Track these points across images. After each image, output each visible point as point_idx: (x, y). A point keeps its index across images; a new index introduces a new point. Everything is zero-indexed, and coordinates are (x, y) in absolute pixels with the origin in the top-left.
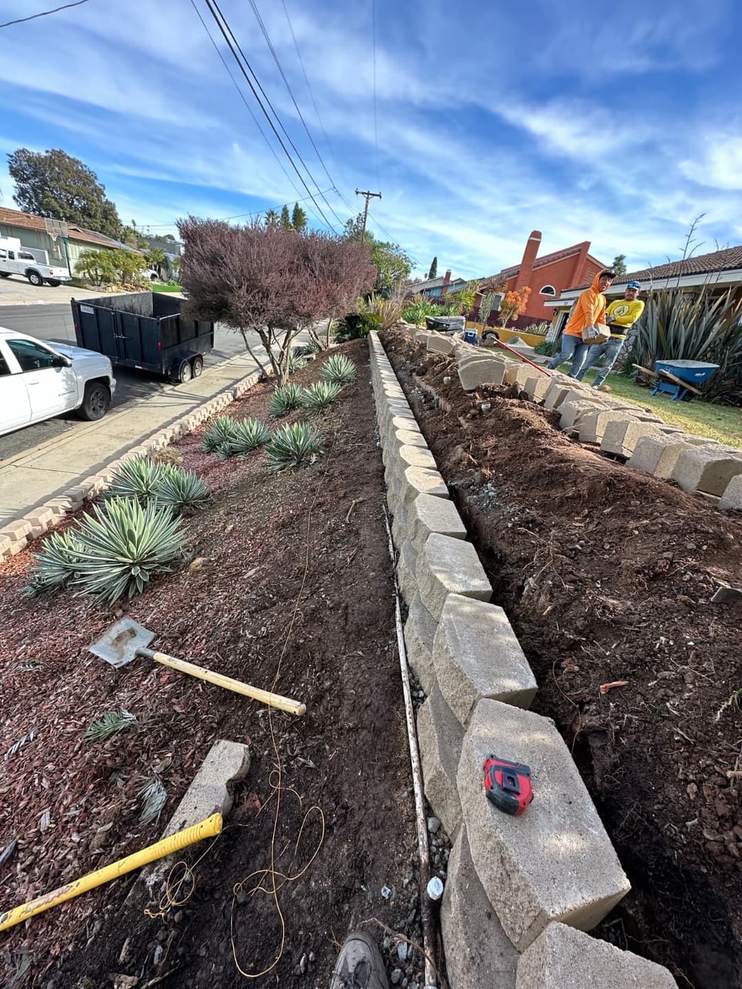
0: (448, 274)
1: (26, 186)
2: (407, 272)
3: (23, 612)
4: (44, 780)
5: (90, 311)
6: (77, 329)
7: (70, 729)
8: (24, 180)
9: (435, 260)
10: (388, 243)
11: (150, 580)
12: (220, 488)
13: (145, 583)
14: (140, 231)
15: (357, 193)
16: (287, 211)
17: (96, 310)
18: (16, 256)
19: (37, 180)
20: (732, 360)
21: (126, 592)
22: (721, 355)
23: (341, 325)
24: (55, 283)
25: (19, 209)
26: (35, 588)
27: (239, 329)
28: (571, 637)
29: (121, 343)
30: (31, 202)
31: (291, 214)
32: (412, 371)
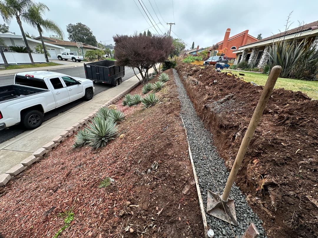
0: (198, 47)
1: (71, 34)
2: (184, 47)
3: (72, 153)
4: (78, 198)
5: (89, 67)
6: (86, 72)
7: (85, 184)
8: (71, 33)
9: (194, 43)
10: (178, 39)
11: (108, 142)
12: (128, 115)
13: (106, 142)
14: (102, 44)
15: (167, 24)
16: (145, 33)
17: (91, 66)
18: (69, 54)
19: (74, 32)
20: (308, 63)
21: (101, 145)
22: (304, 62)
23: (163, 65)
24: (79, 61)
25: (70, 41)
26: (75, 146)
27: (132, 67)
28: (257, 151)
29: (97, 67)
30: (73, 39)
31: (147, 33)
32: (188, 75)
